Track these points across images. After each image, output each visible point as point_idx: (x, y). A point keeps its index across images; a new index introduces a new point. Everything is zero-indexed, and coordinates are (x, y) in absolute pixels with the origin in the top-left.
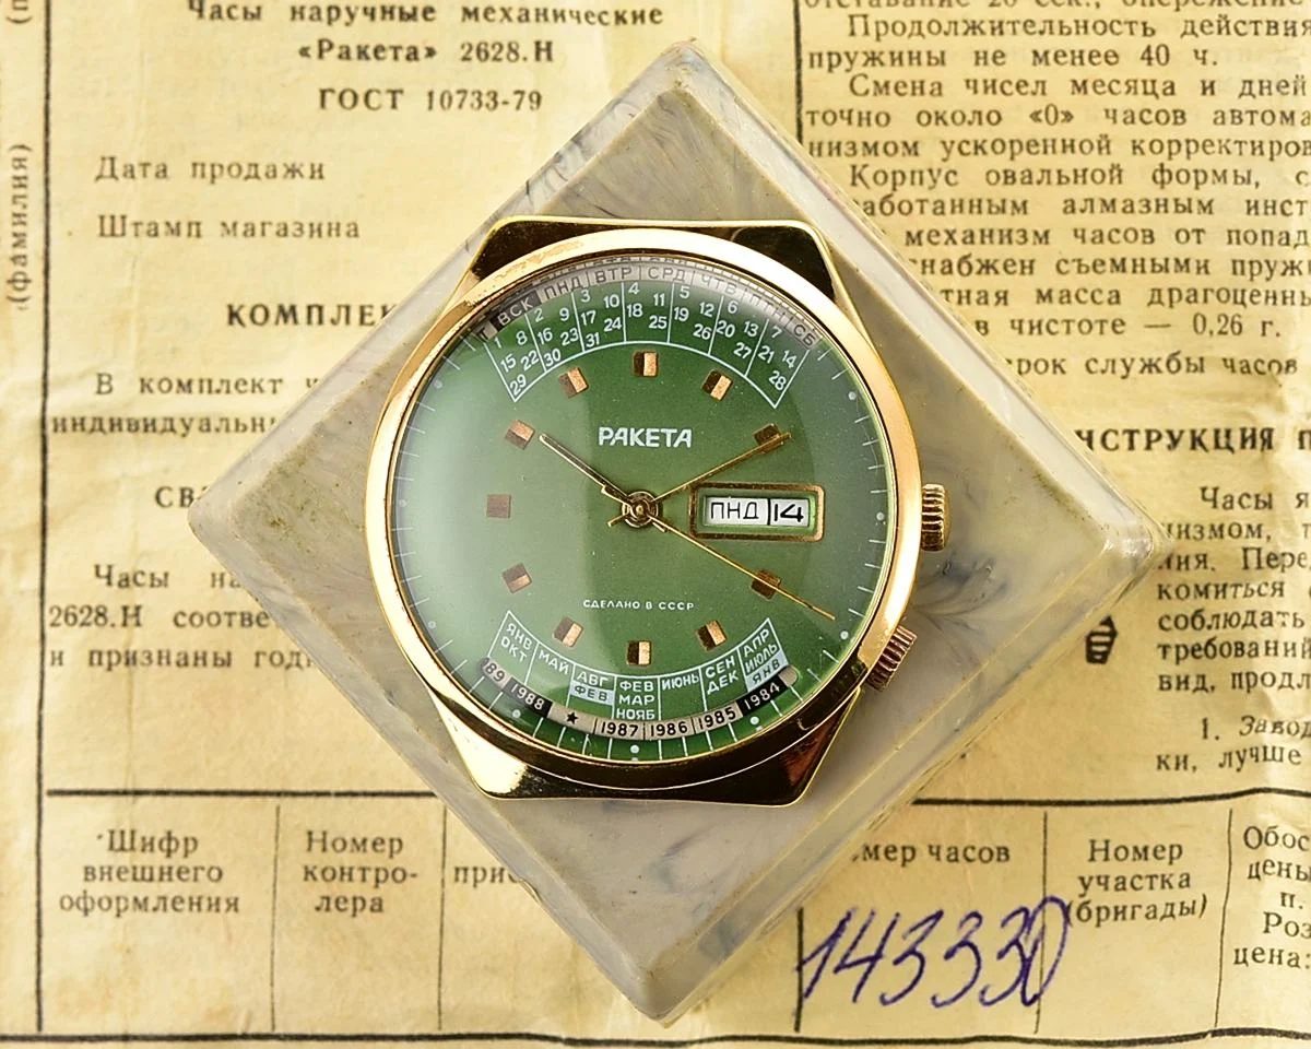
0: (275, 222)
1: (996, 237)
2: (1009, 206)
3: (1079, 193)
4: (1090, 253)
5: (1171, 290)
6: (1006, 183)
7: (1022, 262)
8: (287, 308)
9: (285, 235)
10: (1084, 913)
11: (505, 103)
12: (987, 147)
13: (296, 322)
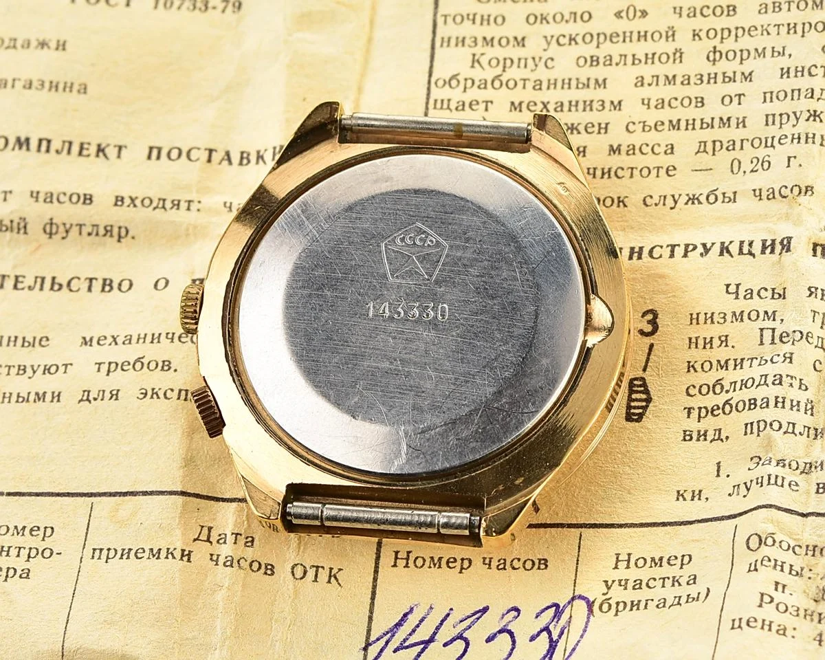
0: (23, 79)
1: (581, 106)
2: (592, 82)
3: (647, 71)
4: (652, 116)
5: (714, 142)
6: (591, 65)
7: (600, 124)
8: (23, 139)
9: (30, 88)
10: (605, 607)
11: (214, 8)
12: (579, 39)
13: (28, 149)
